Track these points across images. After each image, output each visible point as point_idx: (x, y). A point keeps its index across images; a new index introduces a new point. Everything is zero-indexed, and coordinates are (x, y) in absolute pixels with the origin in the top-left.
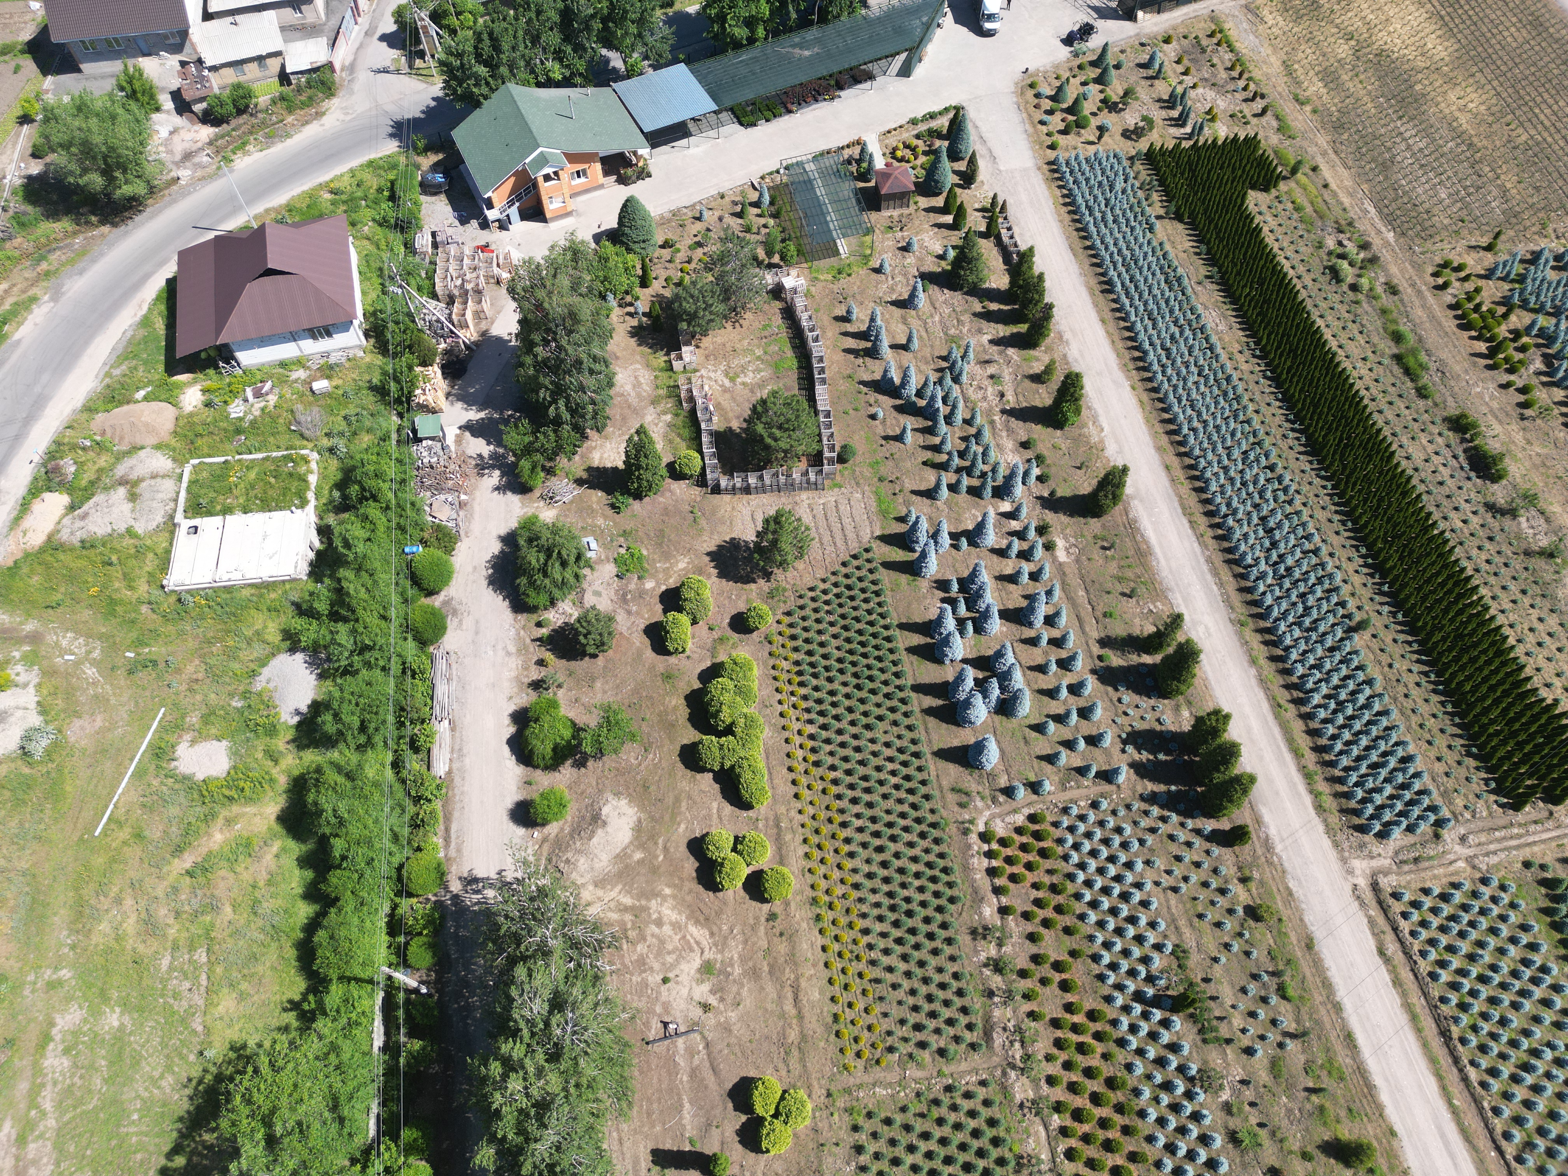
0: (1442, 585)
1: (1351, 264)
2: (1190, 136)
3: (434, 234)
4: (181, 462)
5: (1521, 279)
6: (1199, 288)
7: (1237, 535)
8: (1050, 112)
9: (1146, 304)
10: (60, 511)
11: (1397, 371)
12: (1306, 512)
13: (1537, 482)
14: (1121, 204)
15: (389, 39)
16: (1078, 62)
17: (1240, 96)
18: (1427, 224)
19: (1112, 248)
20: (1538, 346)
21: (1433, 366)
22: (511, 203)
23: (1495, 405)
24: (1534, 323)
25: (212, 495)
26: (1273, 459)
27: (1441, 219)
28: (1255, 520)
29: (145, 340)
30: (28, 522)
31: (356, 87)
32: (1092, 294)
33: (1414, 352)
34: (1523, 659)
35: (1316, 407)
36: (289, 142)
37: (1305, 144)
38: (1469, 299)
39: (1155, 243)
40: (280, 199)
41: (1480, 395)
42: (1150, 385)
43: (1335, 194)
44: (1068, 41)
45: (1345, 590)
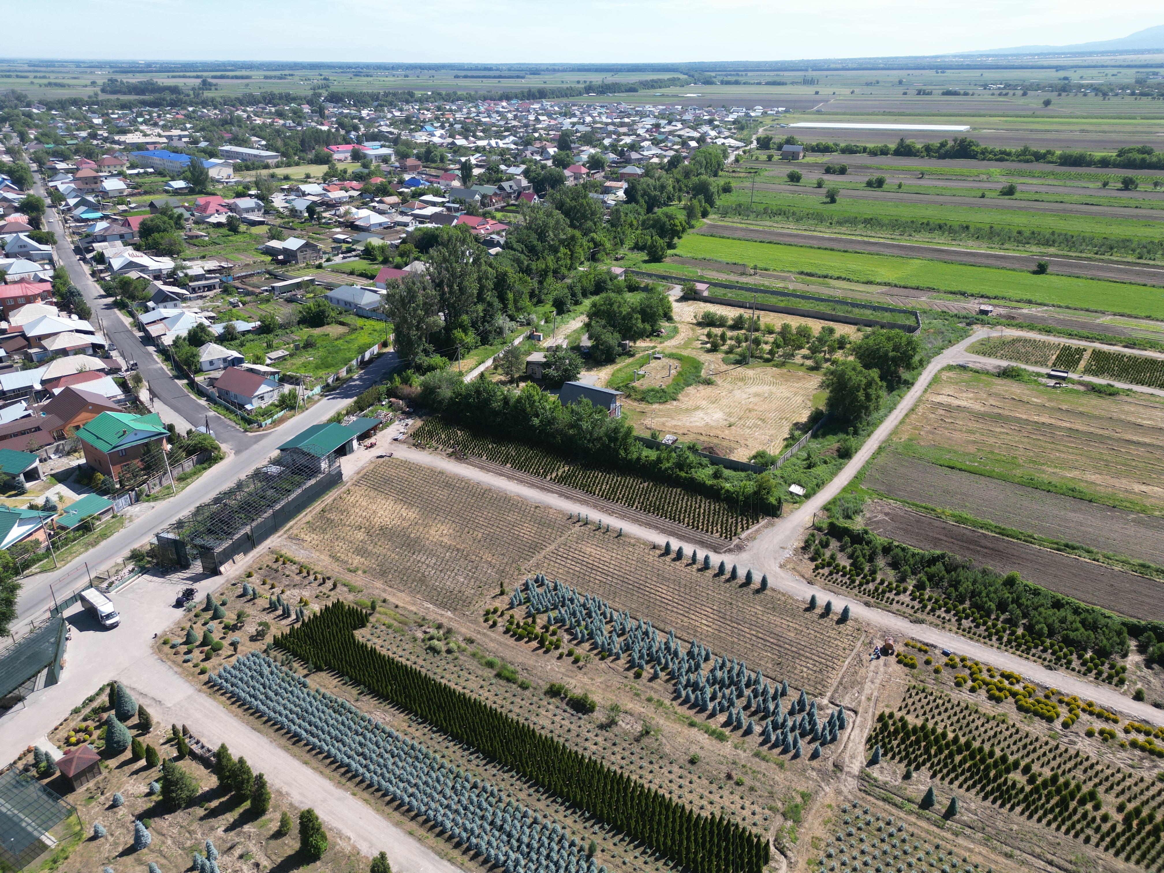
0: (612, 789)
1: (439, 640)
2: (297, 620)
5: (528, 600)
6: (359, 704)
7: (484, 846)
8: (189, 652)
9: (329, 734)
11: (503, 682)
12: (513, 800)
13: (612, 698)
14: (275, 682)
16: (193, 613)
17: (315, 584)
18: (464, 598)
19: (284, 712)
20: (559, 628)
21: (519, 669)
23: (563, 670)
24: (549, 618)
26: (472, 780)
27: (469, 592)
28: (488, 828)
32: (287, 750)
33: (504, 667)
34: (680, 802)
35: (475, 731)
37: (370, 591)
38: (511, 623)
39: (312, 693)
41: (552, 669)
42: (364, 785)
43: (405, 609)
44: (179, 604)
45: (567, 832)
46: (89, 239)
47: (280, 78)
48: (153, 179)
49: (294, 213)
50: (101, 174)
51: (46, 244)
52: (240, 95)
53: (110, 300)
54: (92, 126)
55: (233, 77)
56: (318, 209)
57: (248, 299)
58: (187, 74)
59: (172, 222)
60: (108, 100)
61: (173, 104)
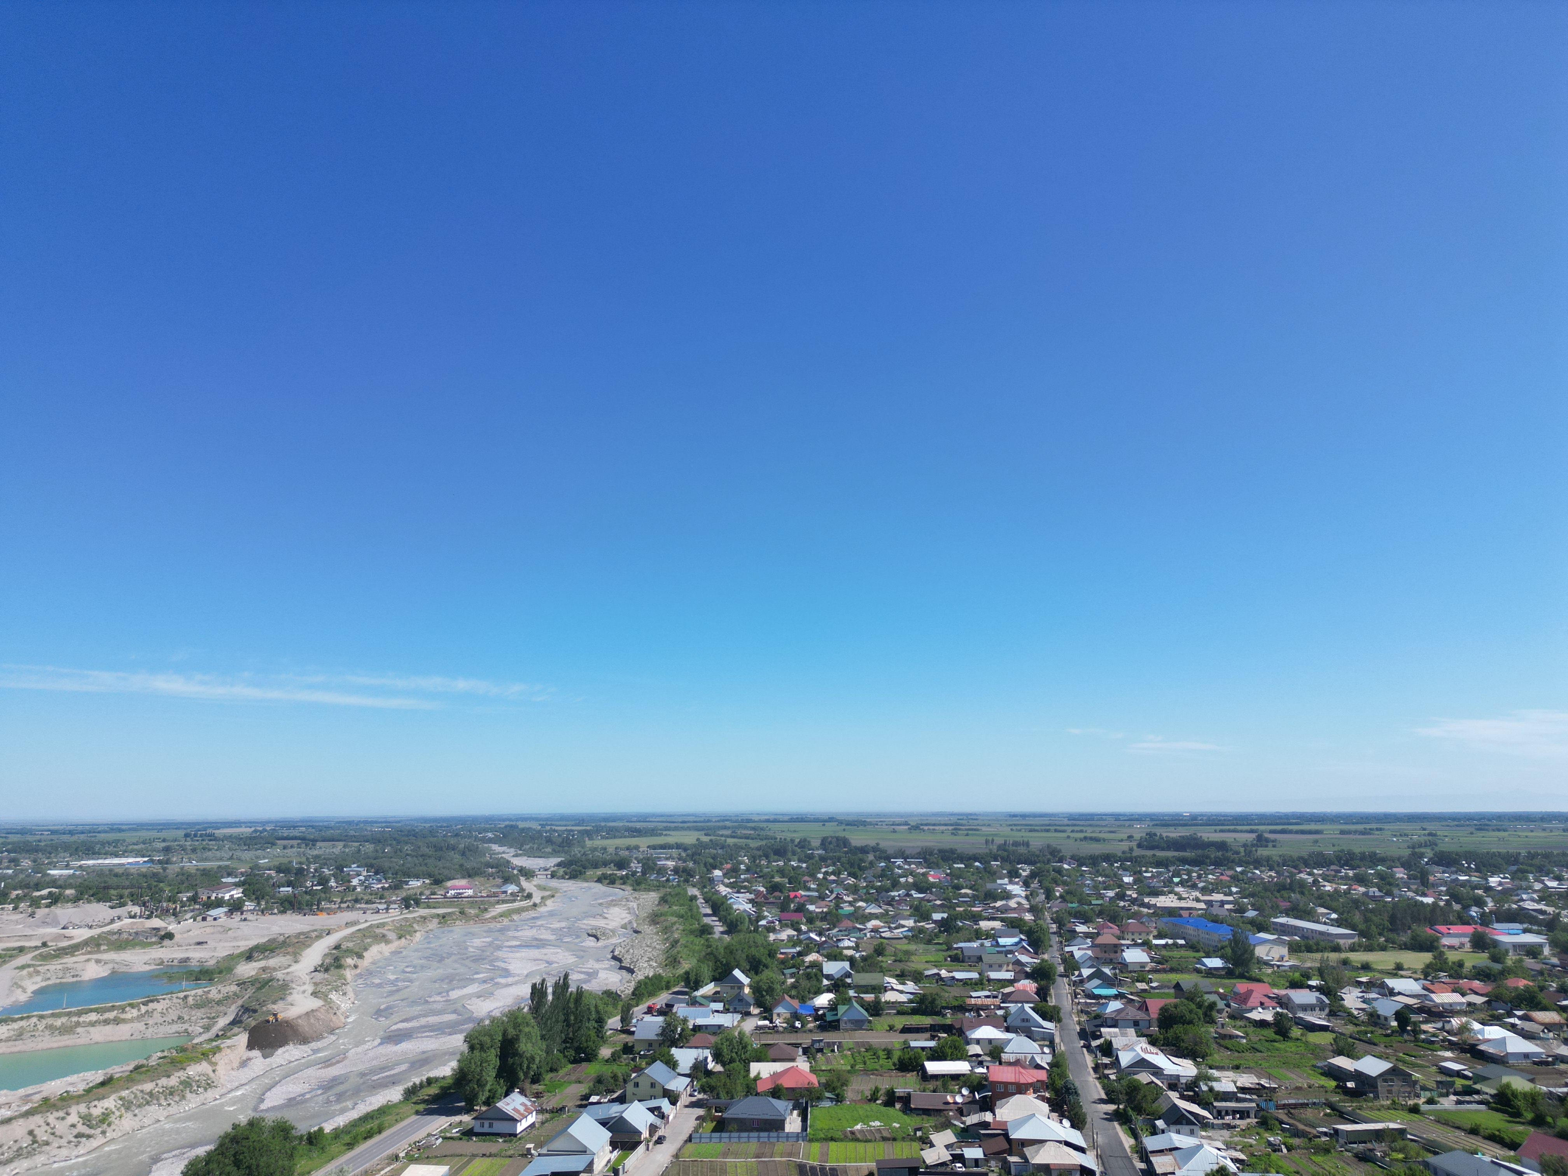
46: (1098, 1022)
47: (1363, 833)
48: (1183, 953)
49: (1374, 1018)
50: (1123, 942)
51: (1050, 1021)
52: (1304, 854)
53: (1112, 1107)
54: (1121, 885)
55: (1297, 832)
56: (1414, 1018)
57: (1295, 1141)
58: (1239, 828)
59: (1200, 1012)
60: (1143, 857)
61: (1218, 863)
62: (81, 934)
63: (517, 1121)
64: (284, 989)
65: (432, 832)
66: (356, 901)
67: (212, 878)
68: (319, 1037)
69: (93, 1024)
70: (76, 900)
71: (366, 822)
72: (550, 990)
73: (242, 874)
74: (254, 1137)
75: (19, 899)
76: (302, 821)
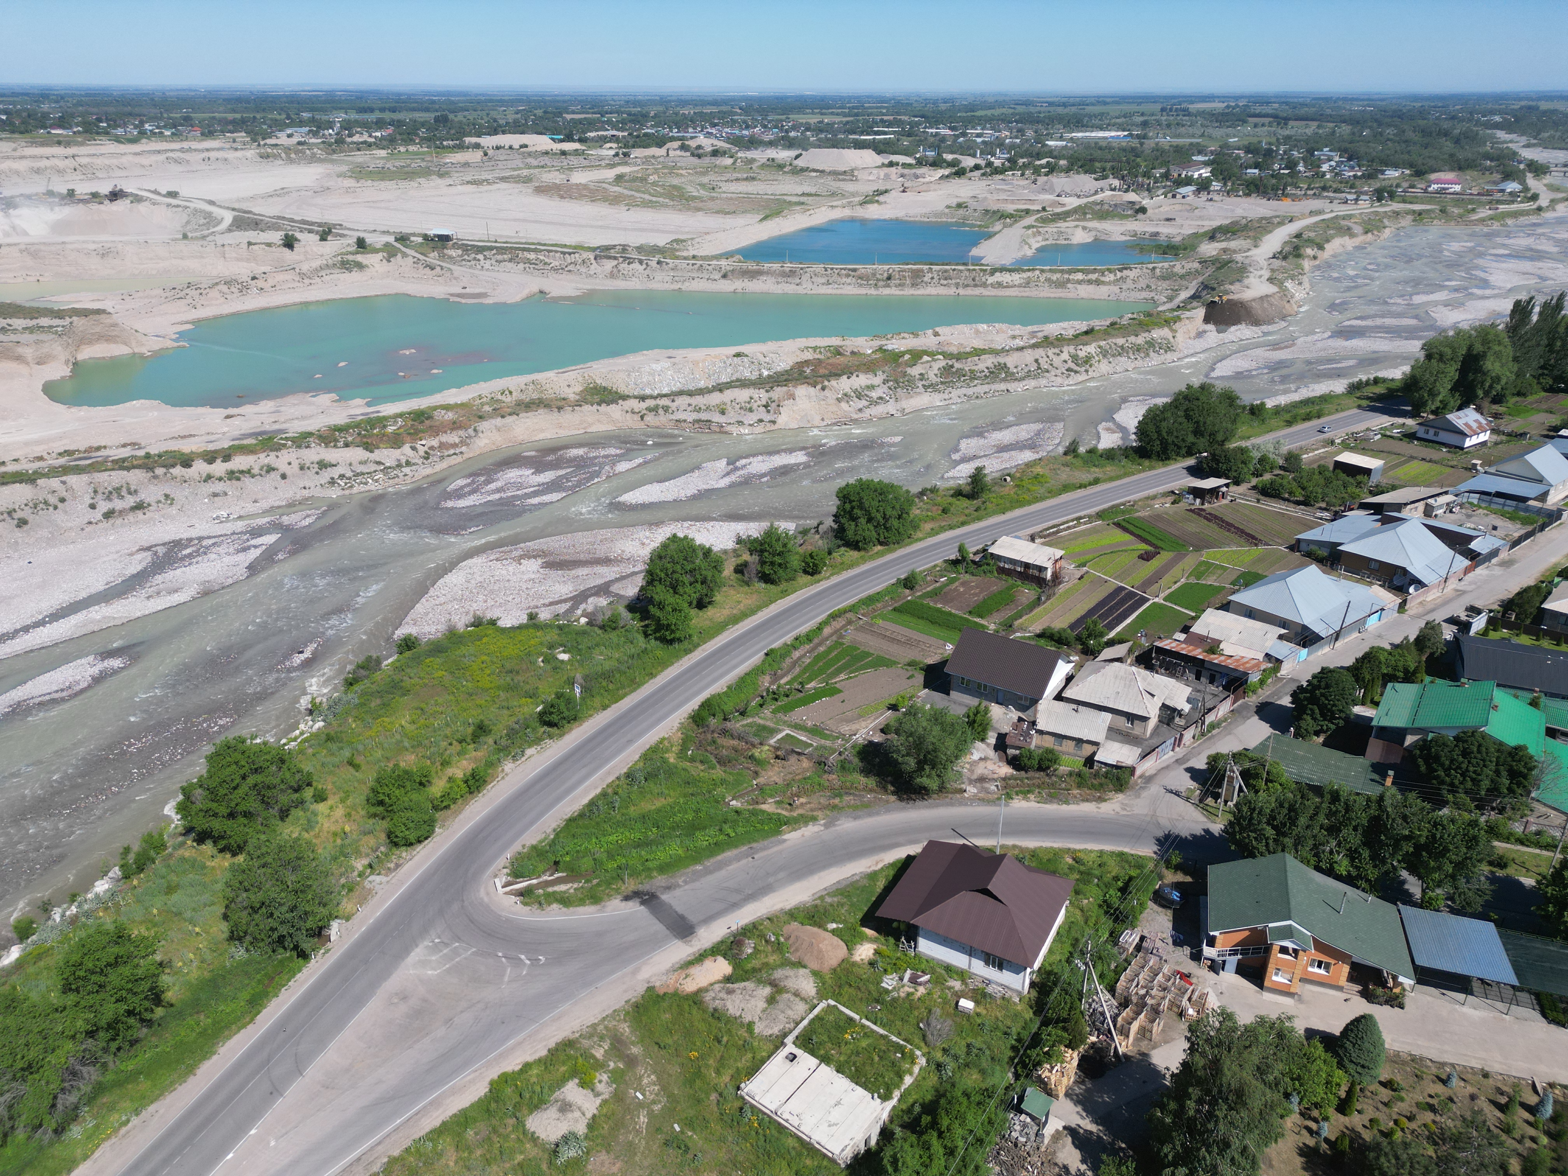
3: (1142, 938)
4: (822, 995)
10: (719, 976)
15: (1194, 774)
22: (1234, 953)
25: (826, 1039)
29: (863, 889)
30: (695, 970)
31: (1145, 794)
36: (1064, 807)
40: (1030, 843)
62: (1072, 202)
63: (1466, 436)
64: (1241, 272)
65: (1422, 113)
66: (1324, 188)
67: (1183, 155)
68: (1270, 322)
69: (1080, 282)
70: (1068, 170)
71: (1345, 99)
72: (1537, 309)
73: (1212, 152)
74: (1203, 398)
75: (1025, 166)
76: (1276, 97)
